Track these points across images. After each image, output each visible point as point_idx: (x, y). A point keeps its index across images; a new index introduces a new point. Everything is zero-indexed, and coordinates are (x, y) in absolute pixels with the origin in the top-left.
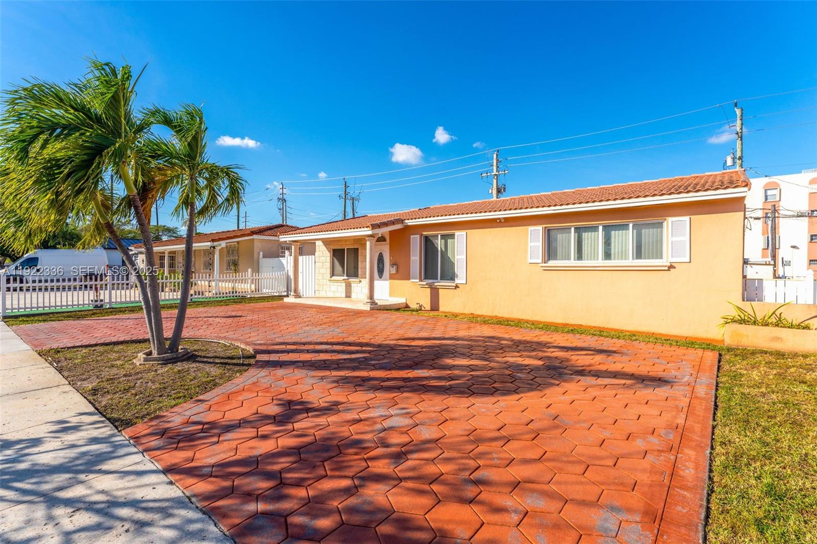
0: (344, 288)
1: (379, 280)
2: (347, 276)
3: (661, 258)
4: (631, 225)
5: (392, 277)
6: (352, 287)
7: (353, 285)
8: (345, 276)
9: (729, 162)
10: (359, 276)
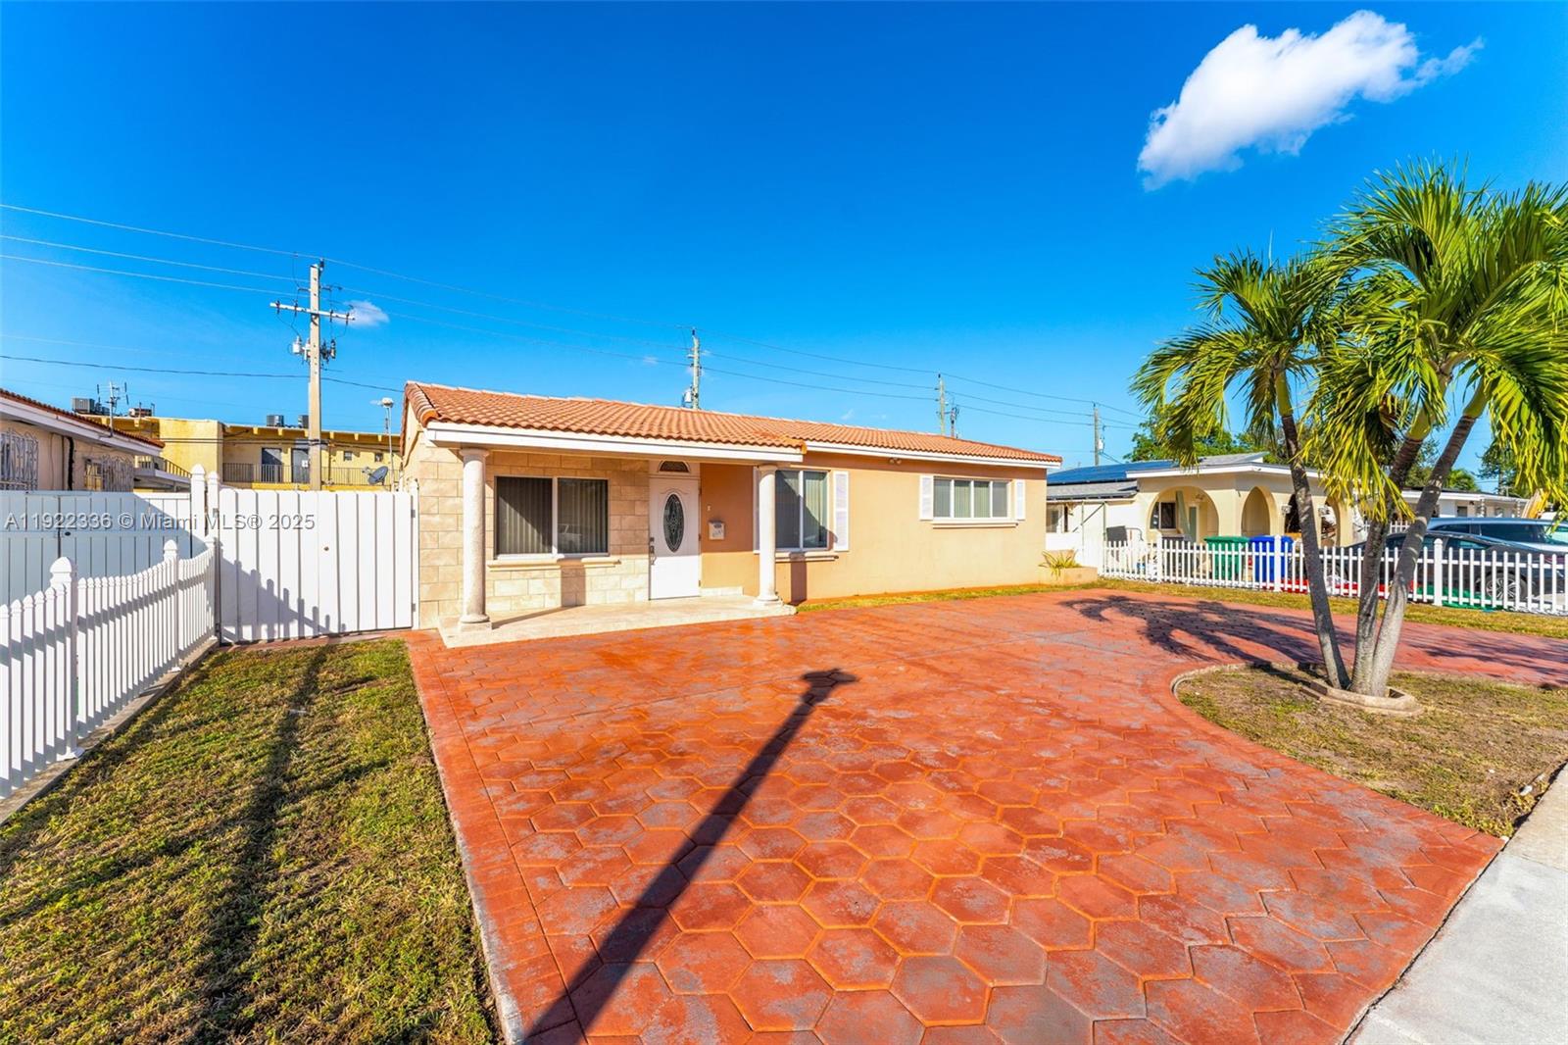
0: (558, 582)
1: (670, 555)
2: (560, 550)
3: (1006, 515)
4: (991, 483)
5: (706, 545)
6: (588, 579)
7: (588, 572)
8: (555, 549)
9: (688, 398)
10: (610, 548)
